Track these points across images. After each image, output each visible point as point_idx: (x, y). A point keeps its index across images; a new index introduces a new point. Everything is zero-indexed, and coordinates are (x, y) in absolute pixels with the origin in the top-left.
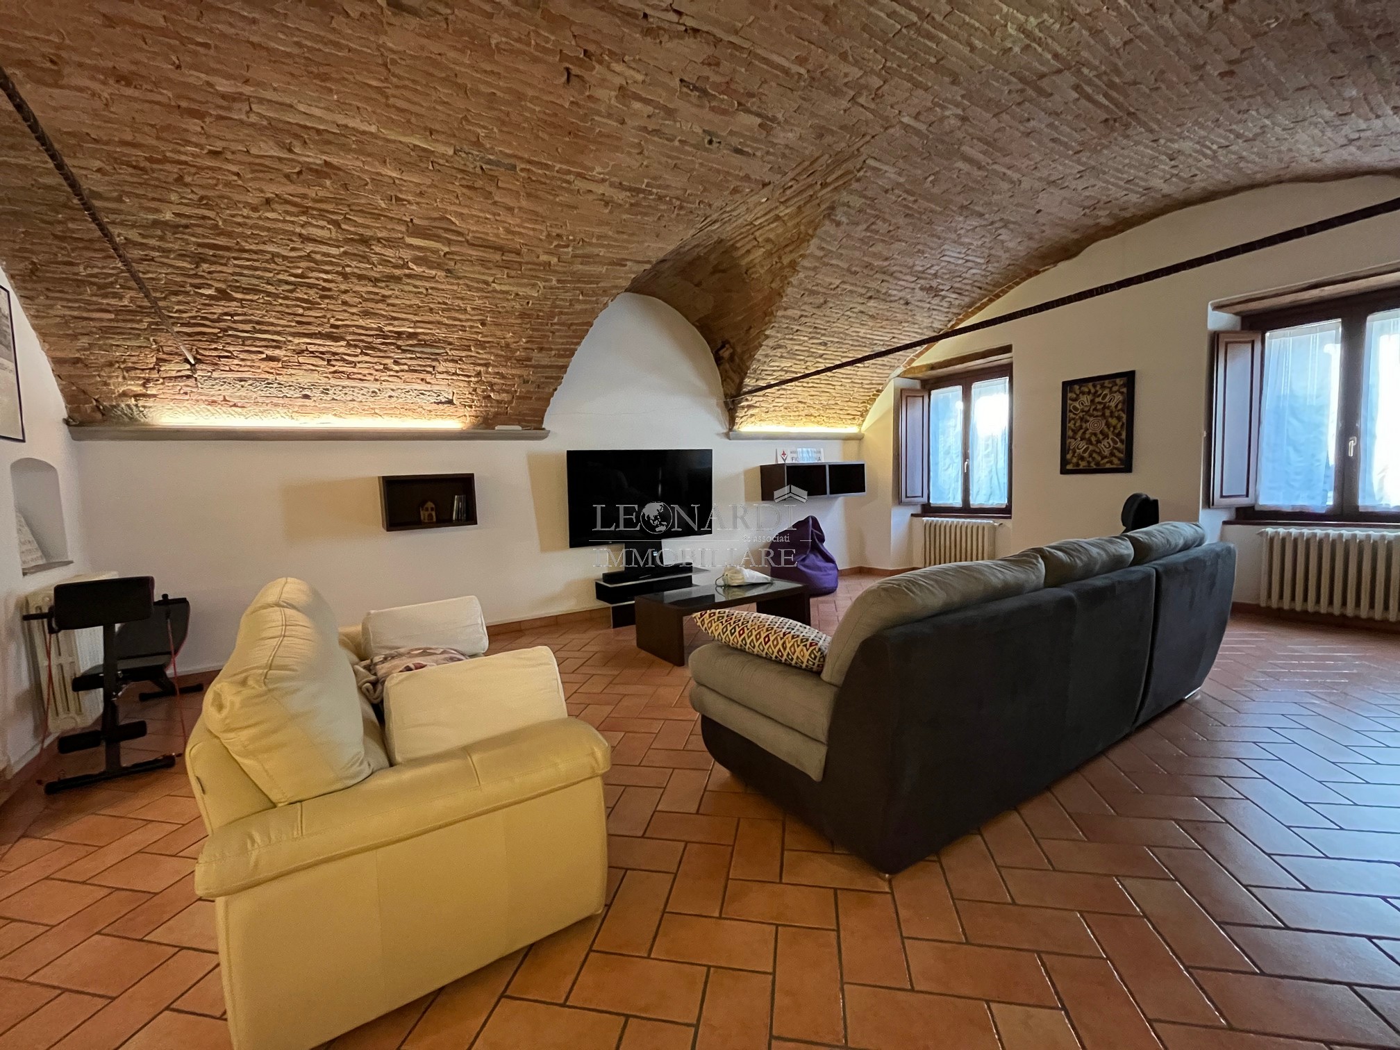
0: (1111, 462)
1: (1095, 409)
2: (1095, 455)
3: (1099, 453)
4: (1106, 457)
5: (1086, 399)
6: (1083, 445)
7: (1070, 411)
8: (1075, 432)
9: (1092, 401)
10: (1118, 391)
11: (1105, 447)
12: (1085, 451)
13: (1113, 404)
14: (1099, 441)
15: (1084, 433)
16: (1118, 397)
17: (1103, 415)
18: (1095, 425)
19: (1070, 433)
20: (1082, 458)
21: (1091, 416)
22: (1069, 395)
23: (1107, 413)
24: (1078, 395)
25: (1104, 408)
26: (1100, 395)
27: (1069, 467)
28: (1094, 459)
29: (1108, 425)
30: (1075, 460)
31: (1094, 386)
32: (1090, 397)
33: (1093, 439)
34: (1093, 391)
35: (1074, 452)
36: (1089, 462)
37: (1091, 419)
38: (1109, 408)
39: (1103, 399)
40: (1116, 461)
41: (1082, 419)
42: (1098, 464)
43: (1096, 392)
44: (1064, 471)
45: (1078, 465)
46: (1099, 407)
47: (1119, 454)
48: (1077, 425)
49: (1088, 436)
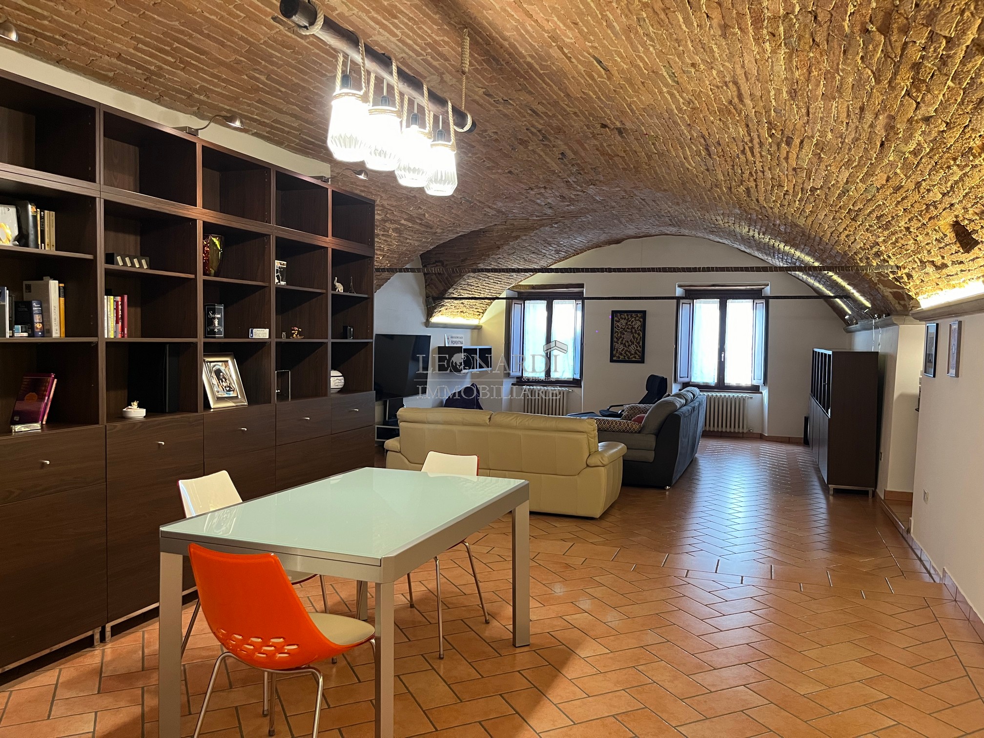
0: (635, 357)
1: (628, 328)
2: (627, 353)
3: (629, 352)
4: (632, 354)
5: (623, 322)
6: (622, 347)
7: (615, 327)
8: (618, 340)
9: (626, 323)
10: (639, 320)
11: (632, 349)
12: (622, 351)
13: (636, 326)
14: (629, 346)
15: (622, 340)
16: (639, 323)
17: (632, 331)
18: (628, 336)
19: (615, 340)
20: (621, 354)
21: (626, 331)
22: (615, 318)
23: (634, 331)
24: (619, 319)
25: (632, 328)
26: (630, 321)
27: (614, 358)
28: (627, 354)
29: (633, 337)
30: (617, 355)
31: (627, 315)
32: (625, 321)
33: (627, 344)
34: (627, 318)
35: (617, 350)
36: (624, 356)
37: (626, 333)
38: (634, 328)
39: (632, 323)
40: (637, 357)
41: (621, 332)
42: (628, 358)
43: (629, 318)
44: (612, 361)
45: (619, 358)
46: (630, 327)
47: (638, 353)
48: (619, 335)
49: (624, 342)
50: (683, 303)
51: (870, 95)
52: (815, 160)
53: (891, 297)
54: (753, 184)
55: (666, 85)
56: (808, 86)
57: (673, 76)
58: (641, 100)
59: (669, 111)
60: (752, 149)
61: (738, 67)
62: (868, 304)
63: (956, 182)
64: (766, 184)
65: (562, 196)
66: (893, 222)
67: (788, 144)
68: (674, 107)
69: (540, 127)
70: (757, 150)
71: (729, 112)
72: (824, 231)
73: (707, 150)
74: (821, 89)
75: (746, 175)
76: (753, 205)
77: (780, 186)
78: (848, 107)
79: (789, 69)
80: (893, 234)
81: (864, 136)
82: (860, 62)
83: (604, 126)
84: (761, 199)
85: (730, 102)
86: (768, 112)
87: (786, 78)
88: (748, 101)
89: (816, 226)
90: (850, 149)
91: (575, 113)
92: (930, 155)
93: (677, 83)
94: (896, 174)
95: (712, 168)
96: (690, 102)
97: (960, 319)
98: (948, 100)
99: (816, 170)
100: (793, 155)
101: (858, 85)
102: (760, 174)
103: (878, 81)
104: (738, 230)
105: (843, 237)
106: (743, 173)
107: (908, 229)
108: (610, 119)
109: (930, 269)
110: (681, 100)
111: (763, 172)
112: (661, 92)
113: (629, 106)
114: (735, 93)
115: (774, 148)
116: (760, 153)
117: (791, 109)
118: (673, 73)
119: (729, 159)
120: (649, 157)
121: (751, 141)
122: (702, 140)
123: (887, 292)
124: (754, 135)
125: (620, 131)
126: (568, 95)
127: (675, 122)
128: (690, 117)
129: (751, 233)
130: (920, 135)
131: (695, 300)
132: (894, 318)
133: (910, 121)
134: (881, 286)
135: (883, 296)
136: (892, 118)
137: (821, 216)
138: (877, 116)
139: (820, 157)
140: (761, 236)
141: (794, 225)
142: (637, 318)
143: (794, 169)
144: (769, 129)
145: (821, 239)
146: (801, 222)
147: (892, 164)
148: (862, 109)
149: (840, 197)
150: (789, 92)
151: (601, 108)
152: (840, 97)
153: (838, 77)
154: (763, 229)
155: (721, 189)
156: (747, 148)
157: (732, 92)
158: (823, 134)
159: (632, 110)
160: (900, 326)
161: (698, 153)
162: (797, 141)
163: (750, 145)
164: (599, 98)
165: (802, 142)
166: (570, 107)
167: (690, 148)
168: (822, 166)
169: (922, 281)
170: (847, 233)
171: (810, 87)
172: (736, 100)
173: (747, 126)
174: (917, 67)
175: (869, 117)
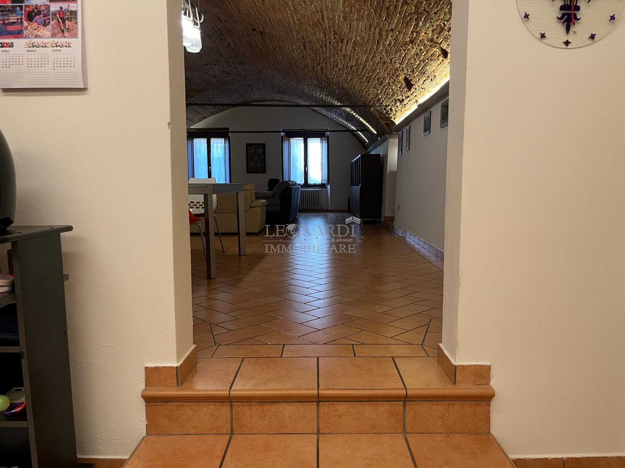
0: (260, 170)
1: (256, 153)
3: (257, 167)
4: (259, 168)
5: (253, 150)
6: (253, 164)
7: (249, 153)
8: (250, 160)
9: (255, 151)
11: (259, 165)
12: (253, 166)
14: (257, 163)
16: (262, 151)
17: (258, 155)
18: (256, 158)
20: (252, 168)
21: (255, 155)
22: (248, 148)
24: (251, 149)
26: (257, 149)
27: (249, 171)
28: (256, 169)
29: (259, 158)
31: (255, 146)
34: (255, 148)
35: (250, 166)
38: (259, 153)
40: (262, 170)
41: (252, 156)
43: (256, 148)
45: (251, 170)
47: (262, 168)
48: (251, 158)
49: (254, 161)
50: (285, 140)
51: (373, 20)
52: (353, 51)
53: (385, 126)
54: (324, 65)
55: (290, 10)
56: (351, 15)
57: (294, 6)
58: (276, 17)
59: (289, 24)
60: (325, 45)
61: (324, 4)
62: (375, 132)
63: (403, 57)
64: (331, 65)
65: (223, 71)
66: (384, 81)
67: (342, 42)
68: (292, 21)
69: (220, 28)
70: (328, 45)
71: (317, 26)
72: (356, 91)
73: (304, 45)
74: (356, 16)
75: (322, 60)
76: (324, 78)
77: (338, 65)
78: (365, 25)
79: (344, 7)
80: (384, 87)
81: (371, 38)
82: (369, 6)
83: (254, 30)
84: (328, 73)
85: (318, 21)
86: (334, 26)
87: (342, 11)
88: (326, 21)
89: (352, 88)
90: (366, 44)
91: (240, 22)
92: (394, 46)
93: (295, 9)
94: (383, 55)
95: (305, 56)
96: (300, 19)
97: (409, 125)
98: (398, 22)
99: (353, 56)
100: (344, 48)
101: (369, 15)
102: (328, 59)
103: (376, 14)
104: (314, 94)
105: (364, 92)
106: (320, 58)
107: (389, 83)
108: (258, 26)
109: (398, 104)
110: (296, 18)
111: (330, 58)
112: (287, 13)
113: (270, 20)
114: (321, 17)
115: (336, 44)
116: (329, 47)
117: (344, 25)
118: (294, 5)
119: (314, 51)
120: (274, 49)
121: (326, 41)
122: (303, 40)
123: (383, 123)
124: (327, 37)
125: (261, 33)
126: (239, 11)
127: (291, 30)
128: (299, 27)
129: (321, 96)
130: (390, 37)
131: (291, 139)
132: (386, 135)
133: (387, 31)
134: (380, 120)
135: (382, 125)
136: (380, 29)
137: (355, 82)
138: (375, 29)
139: (355, 49)
140: (326, 97)
141: (343, 88)
142: (261, 148)
143: (344, 56)
144: (334, 35)
145: (354, 95)
146: (346, 86)
147: (382, 51)
148: (370, 26)
149: (362, 70)
150: (343, 17)
151: (255, 20)
152: (363, 20)
153: (362, 12)
154: (328, 93)
155: (309, 68)
156: (323, 45)
157: (319, 16)
158: (356, 38)
159: (270, 22)
160: (389, 139)
161: (300, 48)
162: (346, 41)
163: (325, 43)
164: (255, 14)
165: (347, 41)
166: (238, 18)
167: (296, 44)
168: (355, 54)
169: (396, 111)
170: (366, 90)
171: (352, 15)
172: (321, 20)
173: (325, 33)
174: (388, 8)
175: (373, 29)
